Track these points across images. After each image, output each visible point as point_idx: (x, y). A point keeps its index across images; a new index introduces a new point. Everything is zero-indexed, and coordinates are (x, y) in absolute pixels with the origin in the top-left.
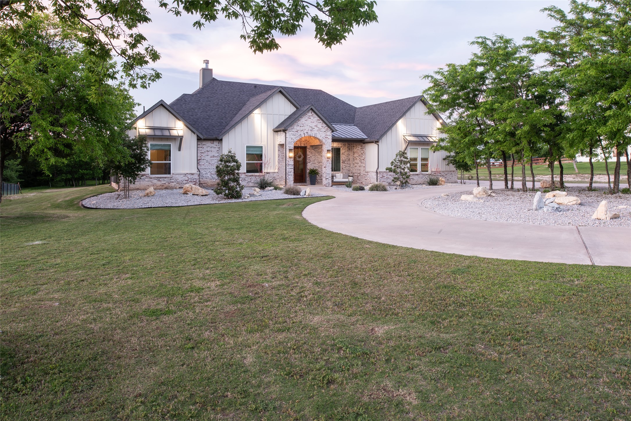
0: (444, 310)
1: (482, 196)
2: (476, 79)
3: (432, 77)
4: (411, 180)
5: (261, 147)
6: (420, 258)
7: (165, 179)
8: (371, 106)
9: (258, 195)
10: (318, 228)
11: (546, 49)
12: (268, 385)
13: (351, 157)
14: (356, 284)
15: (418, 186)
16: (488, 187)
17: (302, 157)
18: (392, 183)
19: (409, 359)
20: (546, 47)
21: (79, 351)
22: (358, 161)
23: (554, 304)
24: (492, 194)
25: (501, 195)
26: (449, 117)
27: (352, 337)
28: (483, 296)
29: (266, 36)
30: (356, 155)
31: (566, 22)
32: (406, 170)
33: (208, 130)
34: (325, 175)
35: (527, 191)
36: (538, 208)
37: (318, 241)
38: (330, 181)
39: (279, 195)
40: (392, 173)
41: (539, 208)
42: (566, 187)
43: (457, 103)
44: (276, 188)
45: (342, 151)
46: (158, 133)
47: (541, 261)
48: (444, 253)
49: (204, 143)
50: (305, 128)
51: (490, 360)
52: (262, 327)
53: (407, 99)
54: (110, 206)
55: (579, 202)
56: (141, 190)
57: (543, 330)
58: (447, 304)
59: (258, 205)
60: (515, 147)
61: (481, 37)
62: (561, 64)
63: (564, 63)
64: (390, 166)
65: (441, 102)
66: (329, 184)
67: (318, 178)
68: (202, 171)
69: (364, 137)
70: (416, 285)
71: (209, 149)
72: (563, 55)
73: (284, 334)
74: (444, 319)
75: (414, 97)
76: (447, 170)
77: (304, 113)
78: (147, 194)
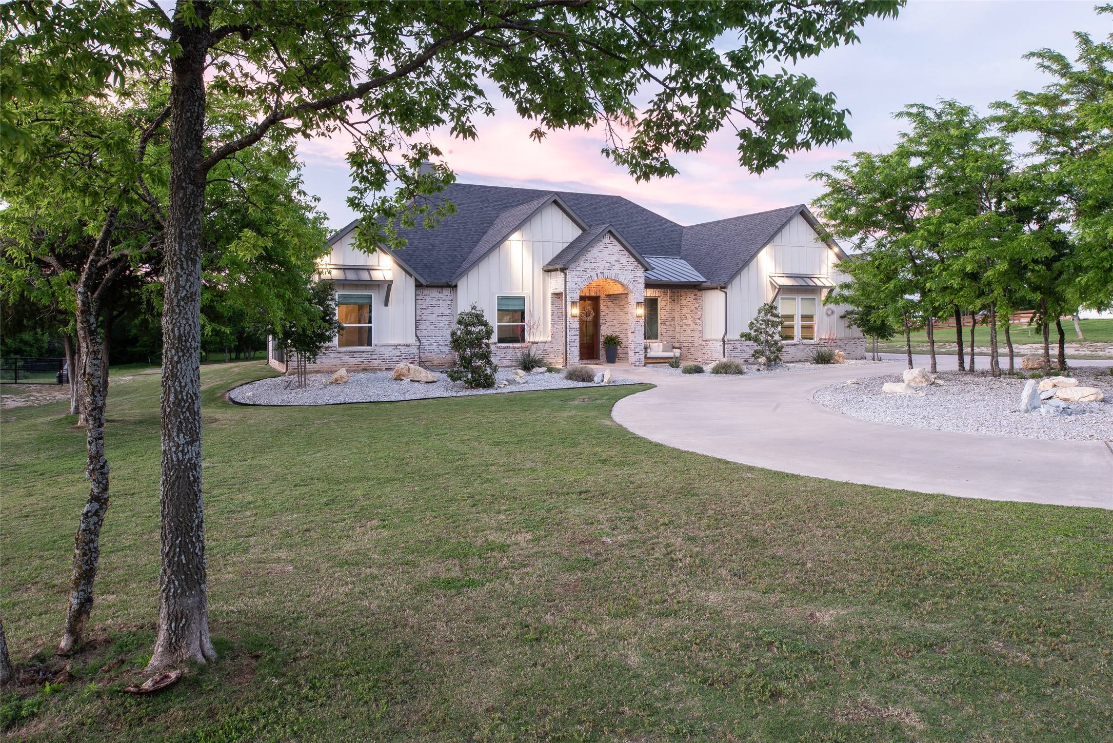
0: (917, 585)
1: (920, 385)
2: (911, 181)
3: (828, 176)
4: (784, 354)
5: (523, 299)
6: (848, 496)
7: (363, 355)
8: (711, 223)
9: (522, 381)
10: (651, 442)
11: (1034, 124)
12: (680, 697)
13: (677, 315)
14: (755, 540)
15: (797, 365)
16: (929, 368)
17: (593, 314)
18: (752, 360)
19: (887, 663)
20: (1034, 121)
21: (368, 642)
22: (689, 321)
23: (1101, 578)
24: (937, 381)
25: (953, 382)
26: (859, 246)
27: (783, 627)
28: (976, 563)
29: (655, 155)
30: (685, 311)
31: (1071, 78)
32: (777, 337)
33: (433, 270)
34: (633, 347)
35: (1000, 375)
36: (1030, 408)
37: (662, 466)
38: (642, 357)
39: (557, 381)
40: (751, 343)
41: (1033, 407)
42: (1070, 368)
43: (874, 221)
44: (550, 370)
45: (660, 304)
46: (351, 276)
47: (1060, 504)
48: (885, 489)
49: (426, 292)
50: (599, 265)
51: (1019, 665)
52: (632, 610)
53: (775, 211)
54: (276, 401)
55: (1101, 396)
56: (322, 372)
57: (1092, 619)
58: (918, 575)
59: (530, 399)
60: (981, 299)
61: (917, 105)
62: (1060, 149)
63: (1065, 149)
64: (747, 330)
65: (845, 219)
66: (640, 362)
67: (620, 350)
68: (423, 340)
69: (700, 280)
70: (858, 544)
71: (434, 302)
72: (1064, 134)
73: (671, 620)
74: (922, 600)
75: (788, 208)
76: (847, 336)
77: (597, 239)
78: (336, 380)
